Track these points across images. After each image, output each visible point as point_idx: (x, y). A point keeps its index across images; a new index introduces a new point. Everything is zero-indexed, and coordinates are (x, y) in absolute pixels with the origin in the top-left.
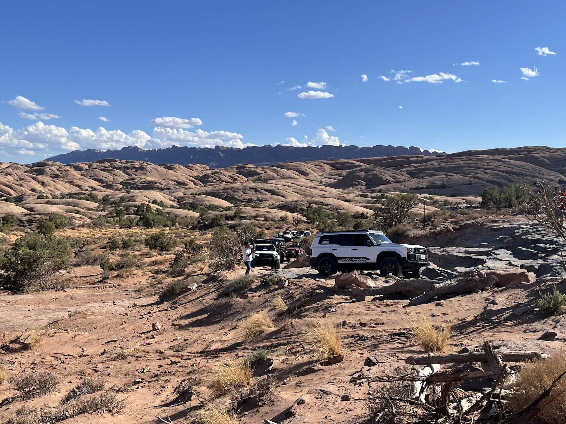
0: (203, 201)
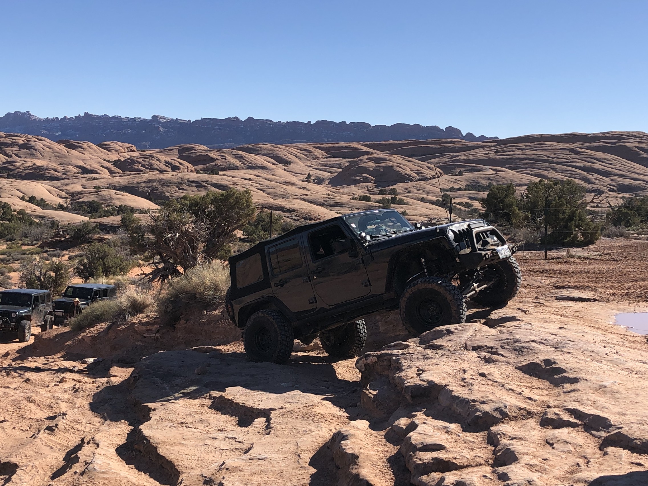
0: (111, 199)
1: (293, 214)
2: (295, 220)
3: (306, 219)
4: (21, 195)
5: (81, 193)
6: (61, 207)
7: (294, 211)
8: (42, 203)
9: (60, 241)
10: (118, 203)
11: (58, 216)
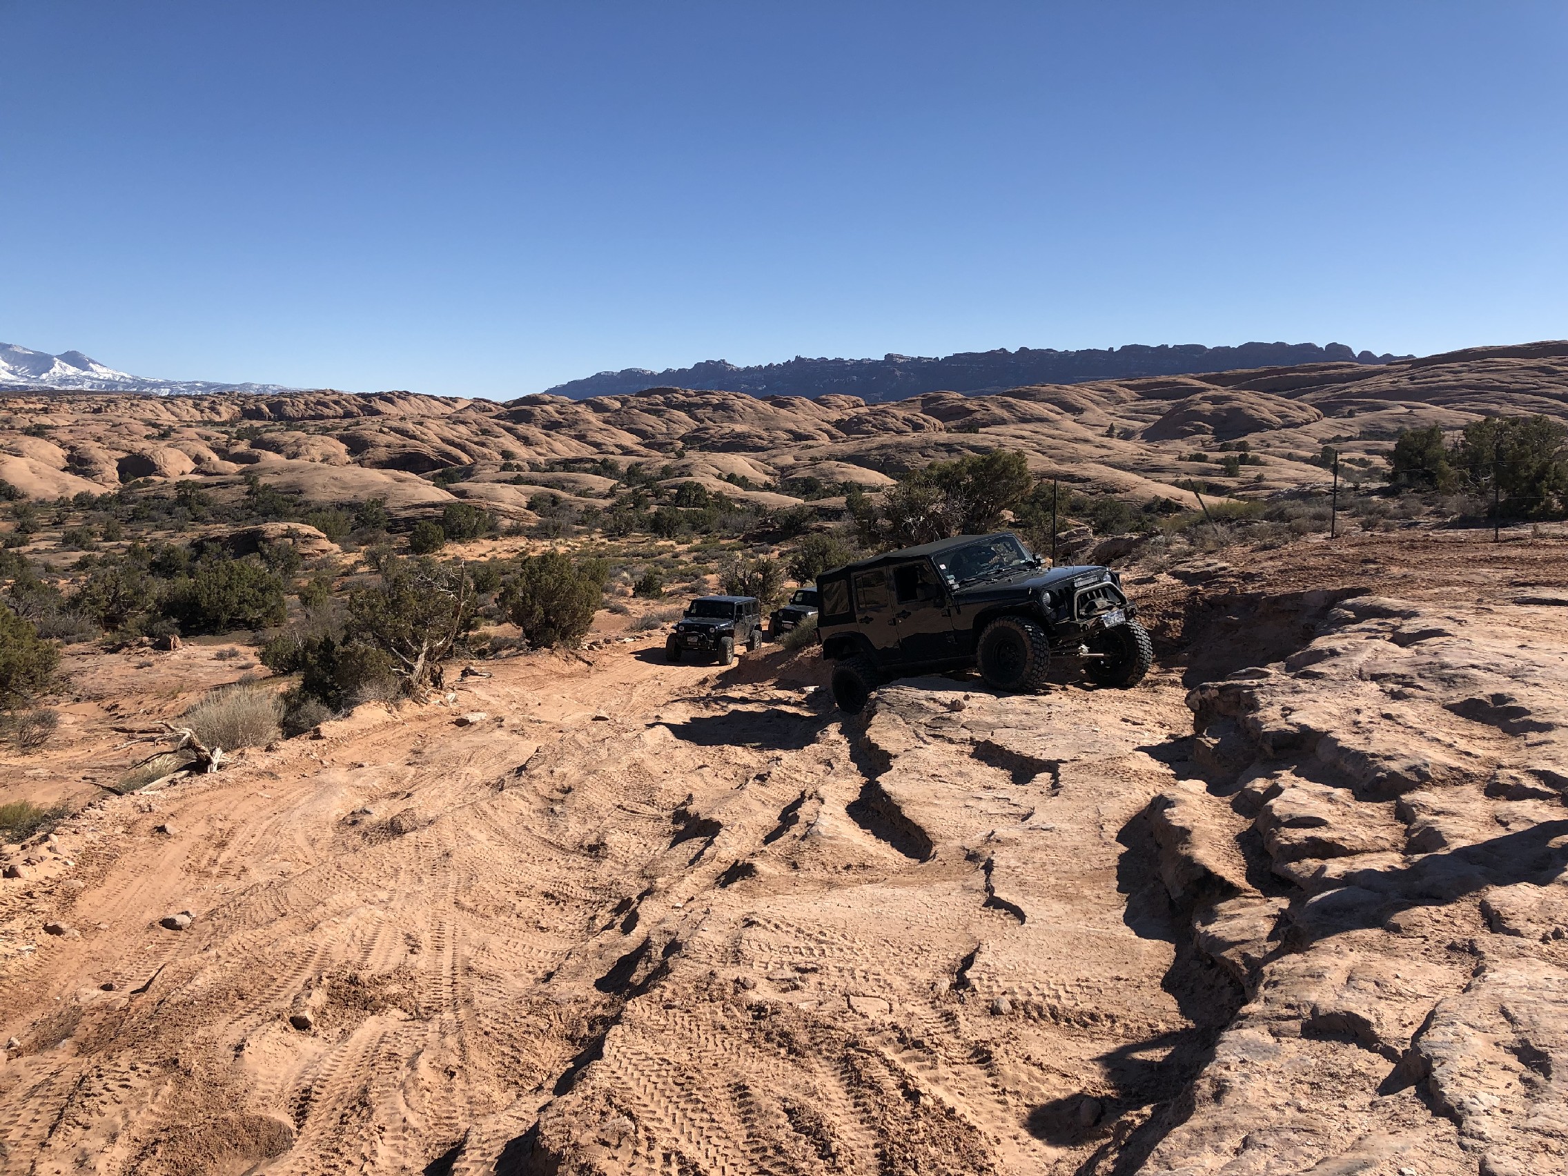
0: (833, 473)
1: (1088, 484)
2: (1091, 494)
3: (1107, 491)
4: (718, 472)
5: (792, 467)
6: (767, 487)
7: (1088, 480)
8: (743, 482)
9: (768, 532)
10: (842, 479)
11: (766, 499)
